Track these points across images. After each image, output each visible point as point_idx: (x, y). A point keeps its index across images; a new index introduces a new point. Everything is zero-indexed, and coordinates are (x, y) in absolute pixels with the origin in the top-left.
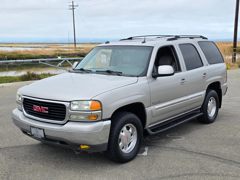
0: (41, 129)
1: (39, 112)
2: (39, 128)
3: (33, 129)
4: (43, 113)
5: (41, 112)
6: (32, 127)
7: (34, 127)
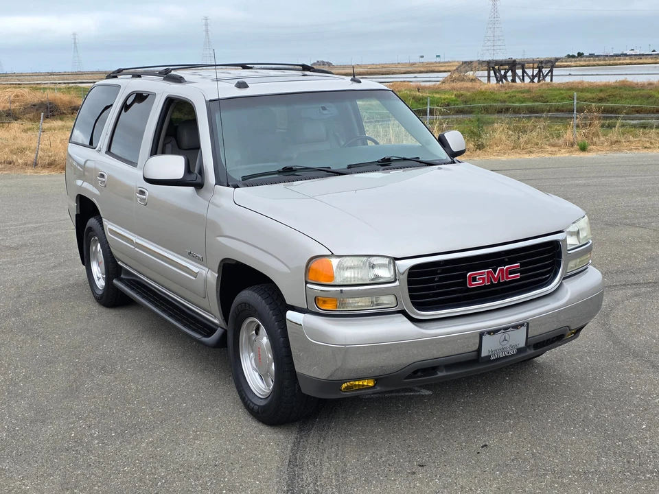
0: (522, 325)
1: (492, 285)
2: (516, 327)
3: (497, 336)
4: (506, 283)
5: (499, 284)
6: (489, 333)
7: (495, 332)
